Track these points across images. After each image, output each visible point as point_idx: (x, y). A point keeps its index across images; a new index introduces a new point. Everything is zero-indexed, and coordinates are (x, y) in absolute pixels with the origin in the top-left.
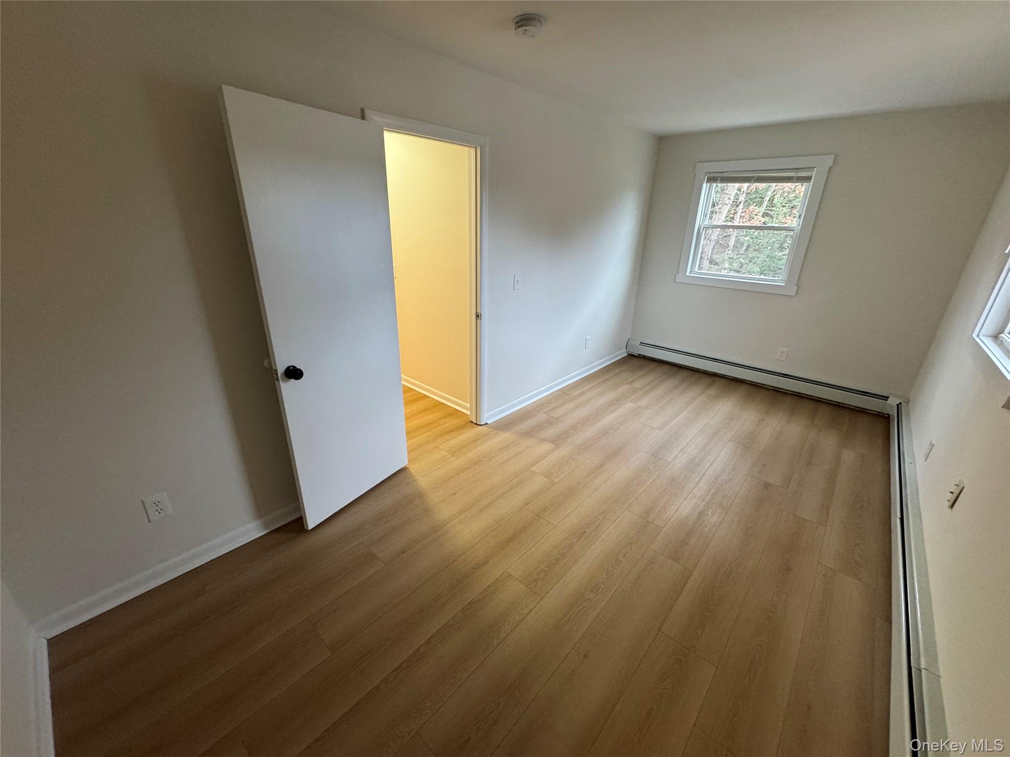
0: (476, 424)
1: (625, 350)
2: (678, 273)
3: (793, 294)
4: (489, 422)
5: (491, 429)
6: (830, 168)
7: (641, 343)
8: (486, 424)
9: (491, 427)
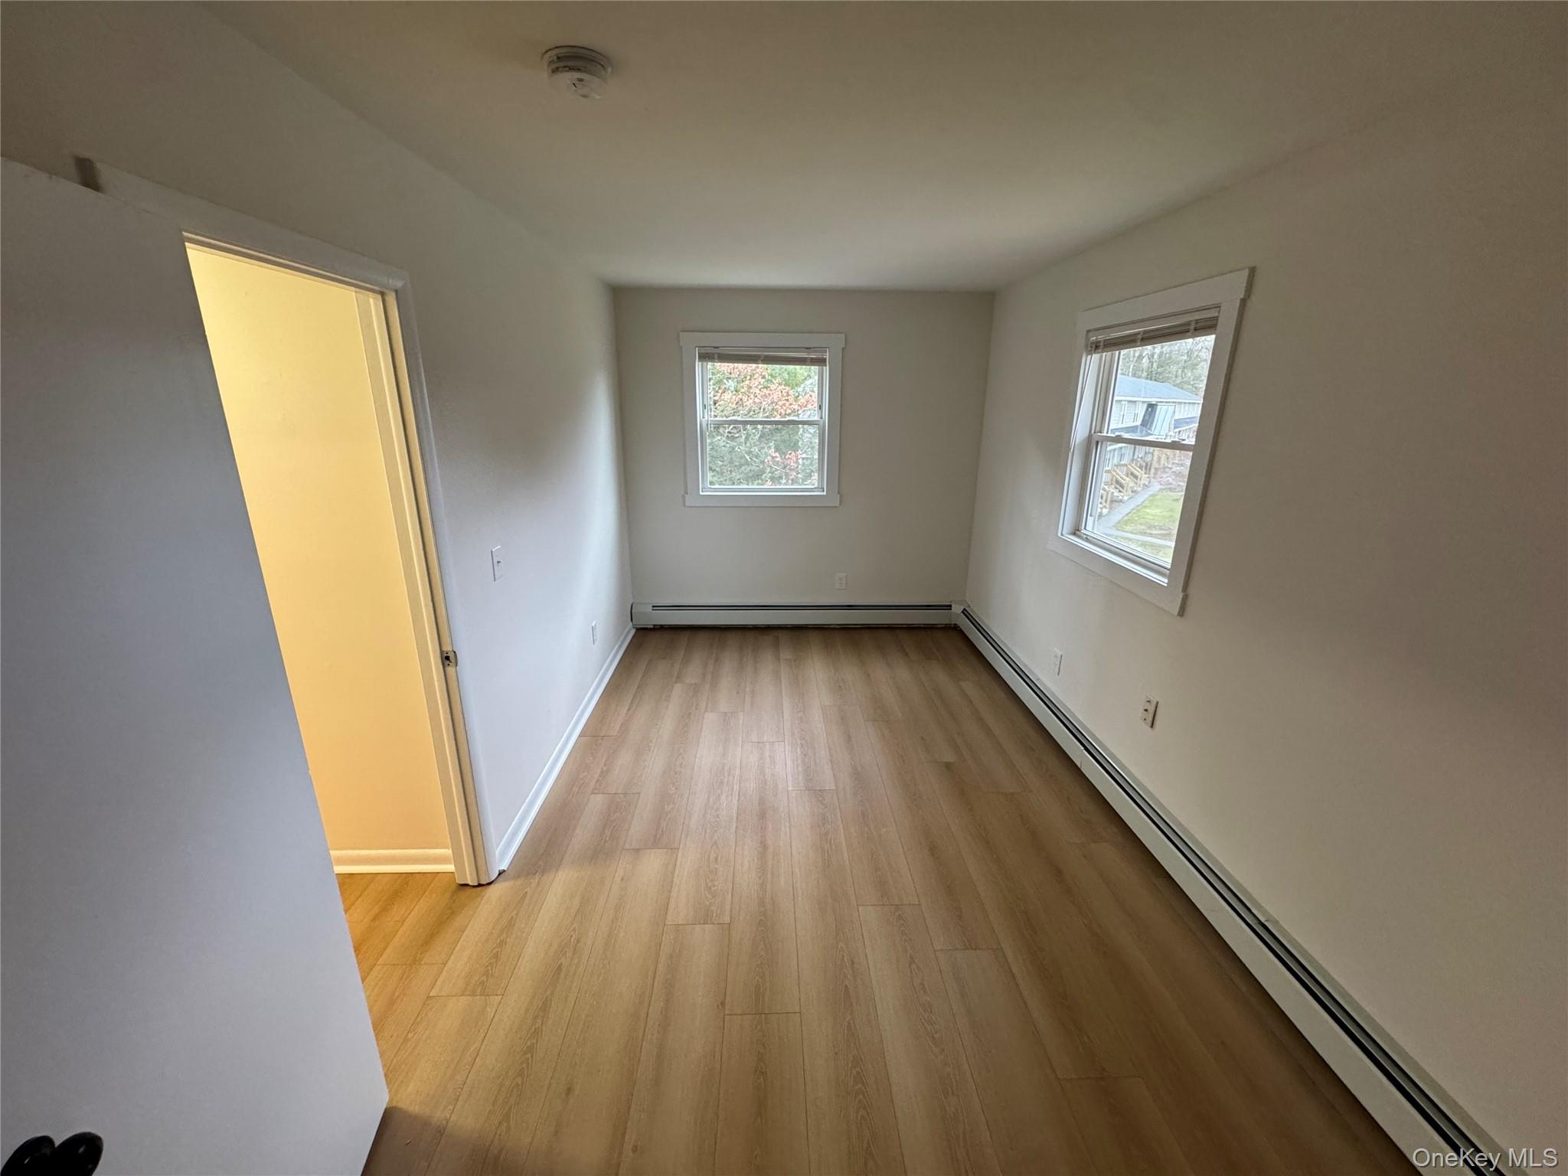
0: (480, 885)
1: (631, 624)
2: (687, 493)
3: (837, 504)
4: (504, 866)
5: (519, 882)
6: (843, 349)
7: (654, 606)
8: (500, 874)
9: (518, 876)
